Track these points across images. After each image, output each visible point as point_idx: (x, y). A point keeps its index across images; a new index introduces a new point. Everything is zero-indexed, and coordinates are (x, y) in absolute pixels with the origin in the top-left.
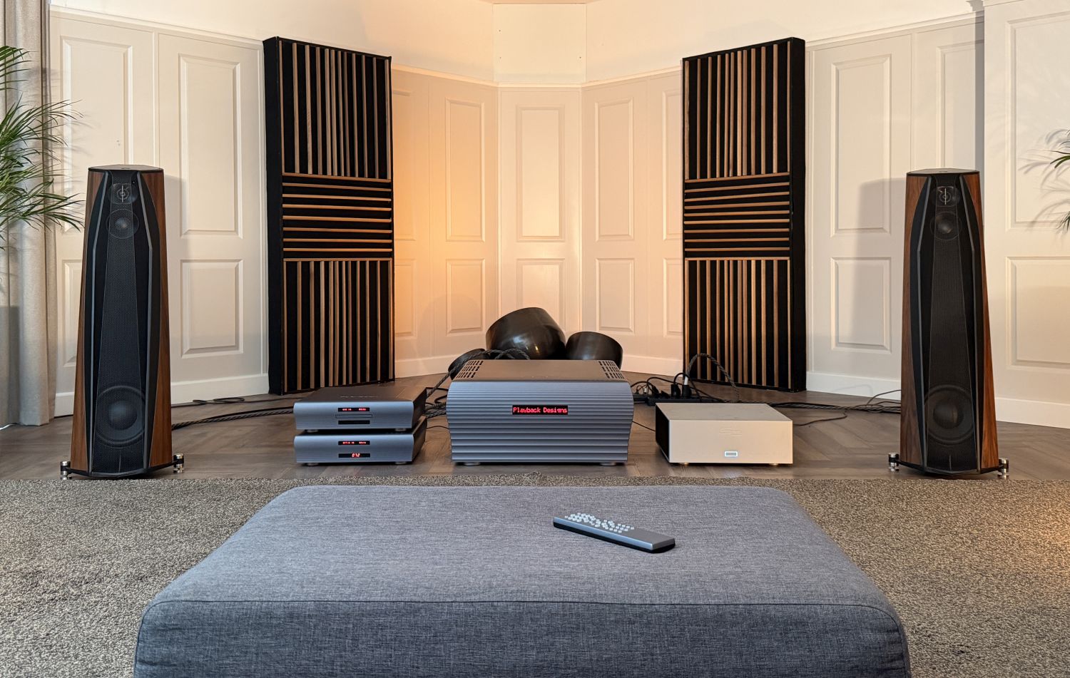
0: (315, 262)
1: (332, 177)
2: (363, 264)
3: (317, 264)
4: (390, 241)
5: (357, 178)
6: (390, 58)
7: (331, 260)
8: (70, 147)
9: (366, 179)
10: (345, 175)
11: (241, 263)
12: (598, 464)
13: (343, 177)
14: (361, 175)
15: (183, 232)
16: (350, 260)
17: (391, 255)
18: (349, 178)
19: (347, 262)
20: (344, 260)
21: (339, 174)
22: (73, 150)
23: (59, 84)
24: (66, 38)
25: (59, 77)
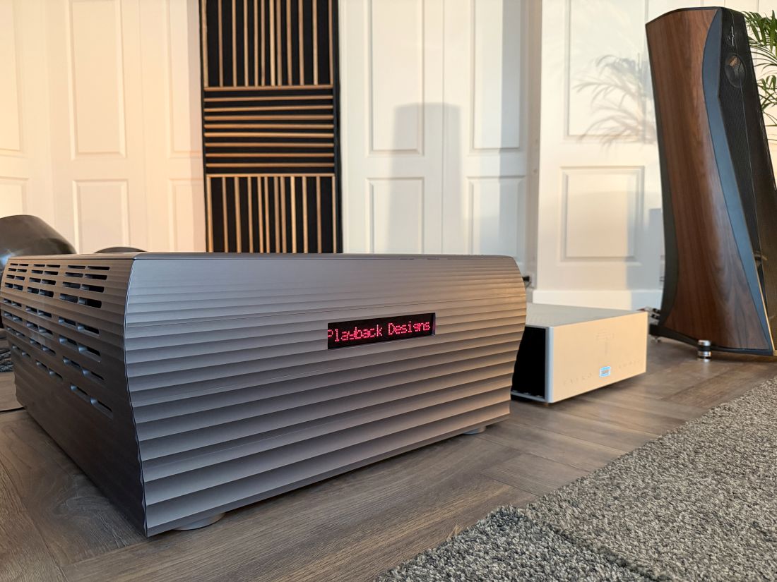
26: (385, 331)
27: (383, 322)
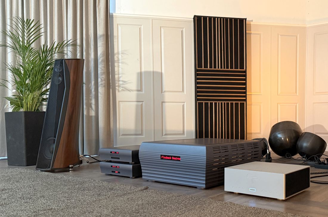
0: (210, 103)
1: (218, 69)
2: (232, 104)
3: (211, 104)
4: (245, 95)
5: (229, 69)
6: (246, 19)
7: (218, 102)
8: (121, 62)
9: (234, 69)
10: (224, 68)
11: (185, 103)
12: (196, 187)
13: (223, 69)
14: (232, 68)
15: (163, 91)
16: (226, 102)
17: (245, 100)
18: (226, 69)
19: (224, 103)
20: (223, 102)
21: (221, 68)
22: (121, 63)
23: (117, 40)
24: (120, 24)
25: (117, 38)
26: (172, 158)
27: (171, 156)
